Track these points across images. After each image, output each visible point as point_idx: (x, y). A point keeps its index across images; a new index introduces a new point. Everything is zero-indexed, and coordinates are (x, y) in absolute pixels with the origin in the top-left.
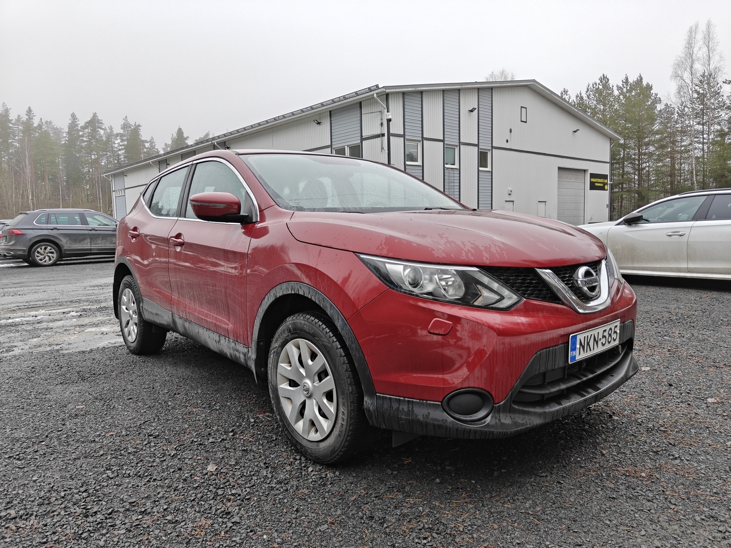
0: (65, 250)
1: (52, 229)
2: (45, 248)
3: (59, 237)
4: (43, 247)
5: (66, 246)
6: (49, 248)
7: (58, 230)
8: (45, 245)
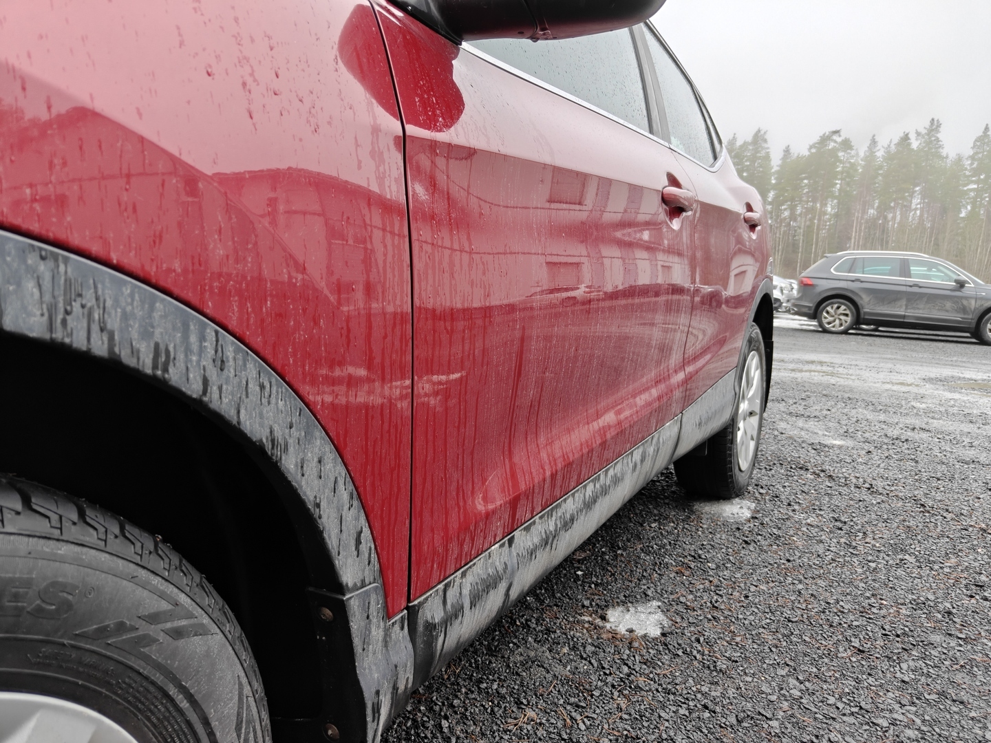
0: (866, 313)
1: (853, 281)
2: (838, 308)
3: (861, 294)
4: (836, 306)
5: (867, 306)
6: (843, 307)
7: (862, 282)
8: (838, 302)
